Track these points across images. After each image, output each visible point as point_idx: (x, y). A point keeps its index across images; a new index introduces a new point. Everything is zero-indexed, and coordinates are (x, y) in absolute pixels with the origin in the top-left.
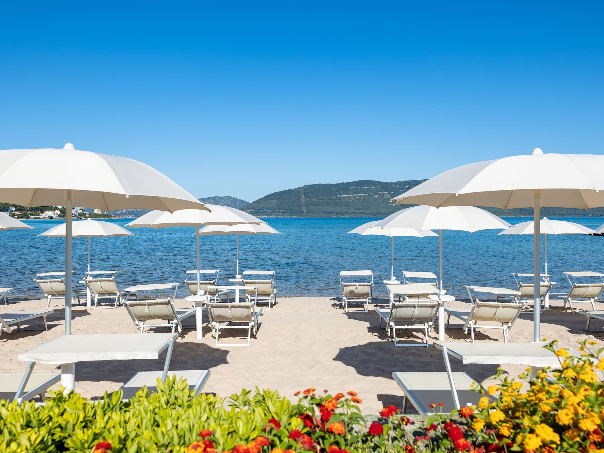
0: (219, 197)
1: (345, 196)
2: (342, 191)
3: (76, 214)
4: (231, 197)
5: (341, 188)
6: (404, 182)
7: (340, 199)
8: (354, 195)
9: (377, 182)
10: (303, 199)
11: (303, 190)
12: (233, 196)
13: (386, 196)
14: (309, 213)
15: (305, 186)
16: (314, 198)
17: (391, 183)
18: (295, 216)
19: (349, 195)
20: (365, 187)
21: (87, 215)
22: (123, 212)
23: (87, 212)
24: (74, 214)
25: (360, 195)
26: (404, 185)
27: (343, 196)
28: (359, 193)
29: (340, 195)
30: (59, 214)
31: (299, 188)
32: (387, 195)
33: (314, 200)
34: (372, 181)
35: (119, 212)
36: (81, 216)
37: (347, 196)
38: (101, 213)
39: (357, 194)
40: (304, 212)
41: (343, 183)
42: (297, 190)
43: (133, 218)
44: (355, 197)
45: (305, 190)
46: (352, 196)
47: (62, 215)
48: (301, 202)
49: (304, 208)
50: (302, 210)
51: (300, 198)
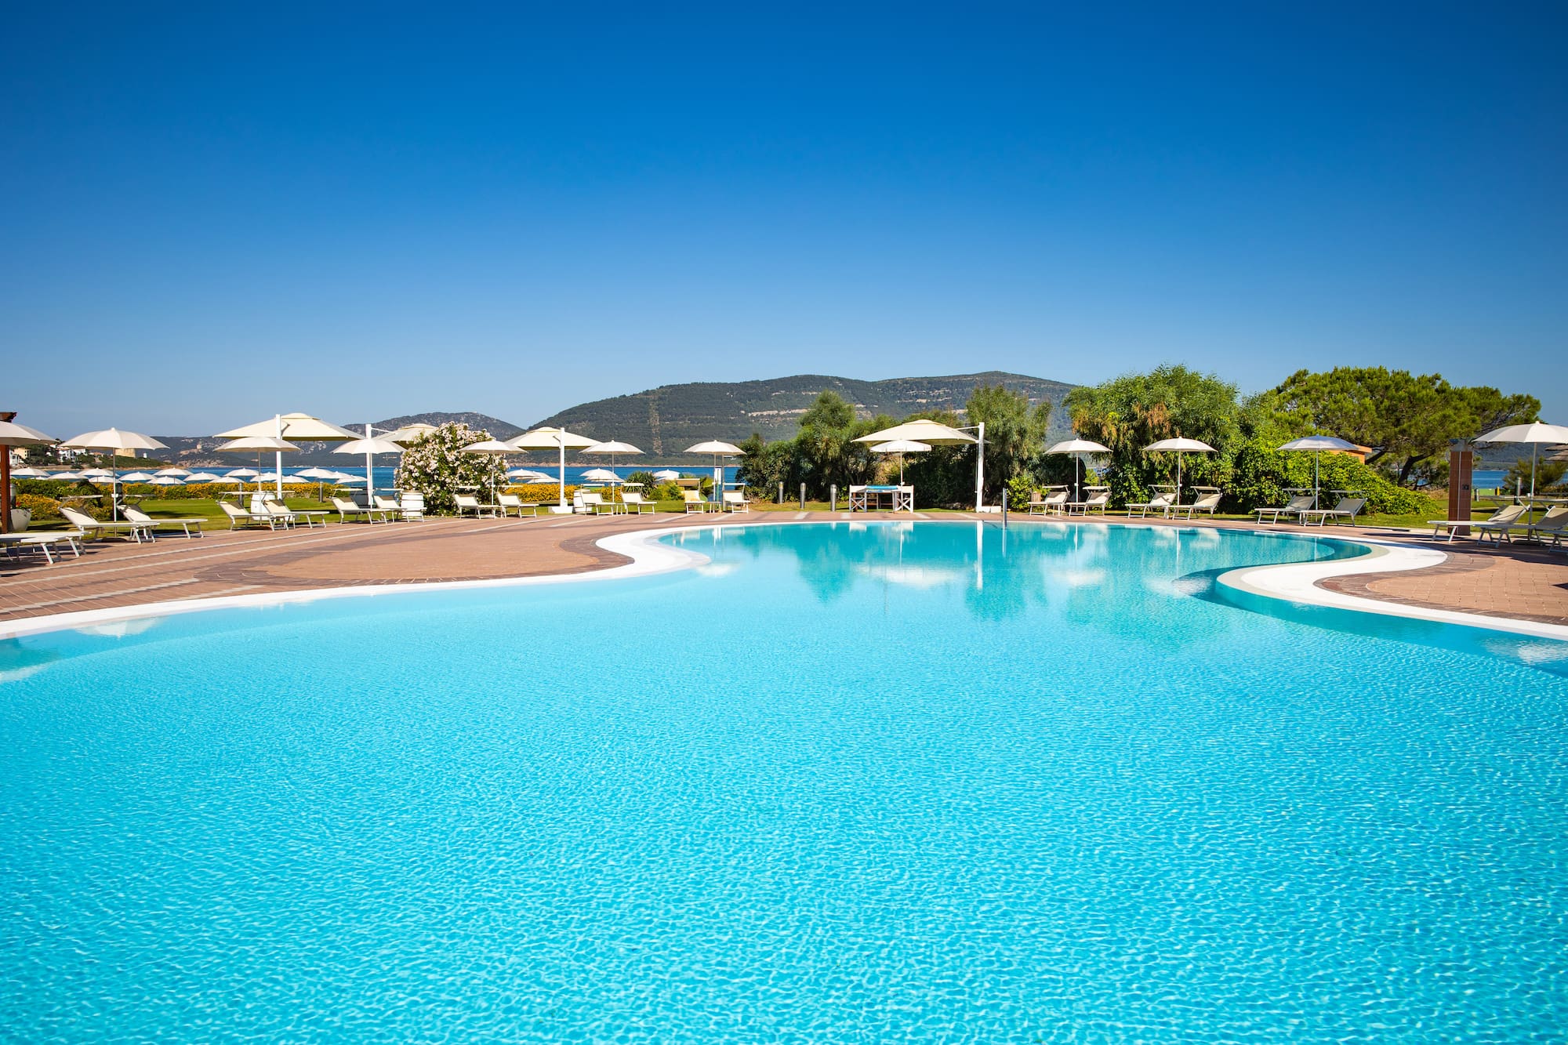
0: (446, 414)
1: (759, 413)
2: (753, 401)
3: (68, 457)
4: (476, 415)
5: (750, 394)
6: (905, 381)
7: (747, 421)
8: (782, 413)
9: (841, 380)
10: (655, 420)
11: (657, 397)
12: (480, 413)
13: (861, 414)
14: (670, 455)
15: (661, 387)
16: (683, 419)
17: (874, 384)
18: (634, 463)
19: (771, 413)
20: (810, 391)
21: (98, 460)
22: (195, 451)
23: (96, 454)
24: (64, 458)
25: (797, 411)
26: (904, 388)
27: (755, 414)
28: (795, 407)
29: (747, 412)
30: (24, 457)
31: (647, 393)
32: (864, 413)
33: (684, 424)
34: (827, 377)
35: (184, 453)
36: (83, 462)
37: (765, 413)
38: (133, 456)
39: (790, 409)
40: (657, 454)
41: (757, 382)
42: (641, 399)
43: (220, 466)
44: (784, 416)
45: (660, 399)
46: (778, 415)
47: (34, 459)
48: (650, 427)
49: (657, 443)
50: (651, 449)
51: (649, 418)
